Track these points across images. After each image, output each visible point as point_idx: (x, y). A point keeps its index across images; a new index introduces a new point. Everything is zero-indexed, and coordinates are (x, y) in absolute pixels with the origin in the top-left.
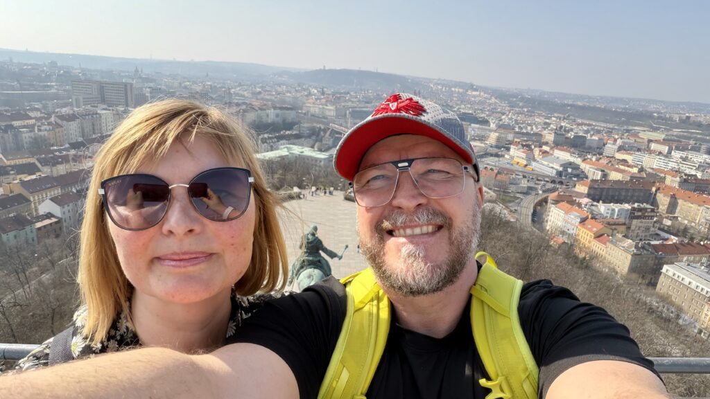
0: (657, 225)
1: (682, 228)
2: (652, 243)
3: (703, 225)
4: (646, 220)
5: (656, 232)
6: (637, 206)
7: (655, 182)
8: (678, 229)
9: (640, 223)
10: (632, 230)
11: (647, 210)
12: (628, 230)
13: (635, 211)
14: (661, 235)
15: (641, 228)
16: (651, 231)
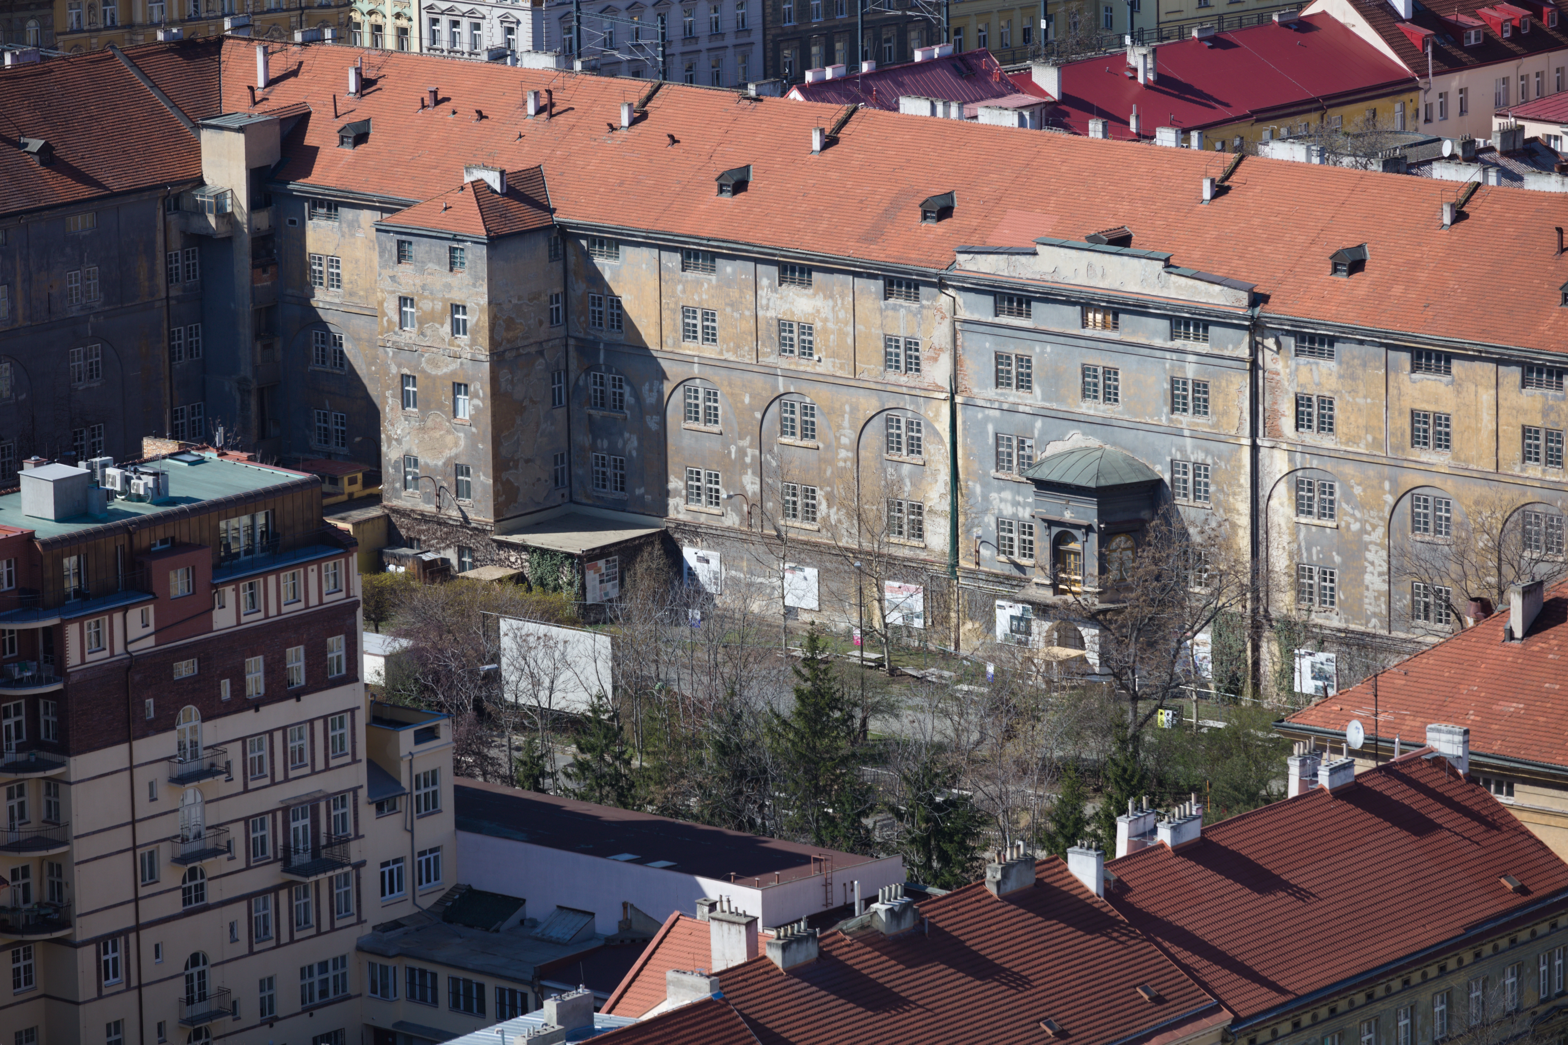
0: (426, 757)
1: (773, 696)
3: (1022, 583)
4: (256, 705)
5: (449, 878)
6: (61, 517)
7: (214, 46)
8: (723, 749)
9: (181, 780)
10: (104, 942)
11: (220, 542)
12: (37, 960)
13: (48, 610)
14: (519, 902)
15: (211, 866)
16: (371, 878)
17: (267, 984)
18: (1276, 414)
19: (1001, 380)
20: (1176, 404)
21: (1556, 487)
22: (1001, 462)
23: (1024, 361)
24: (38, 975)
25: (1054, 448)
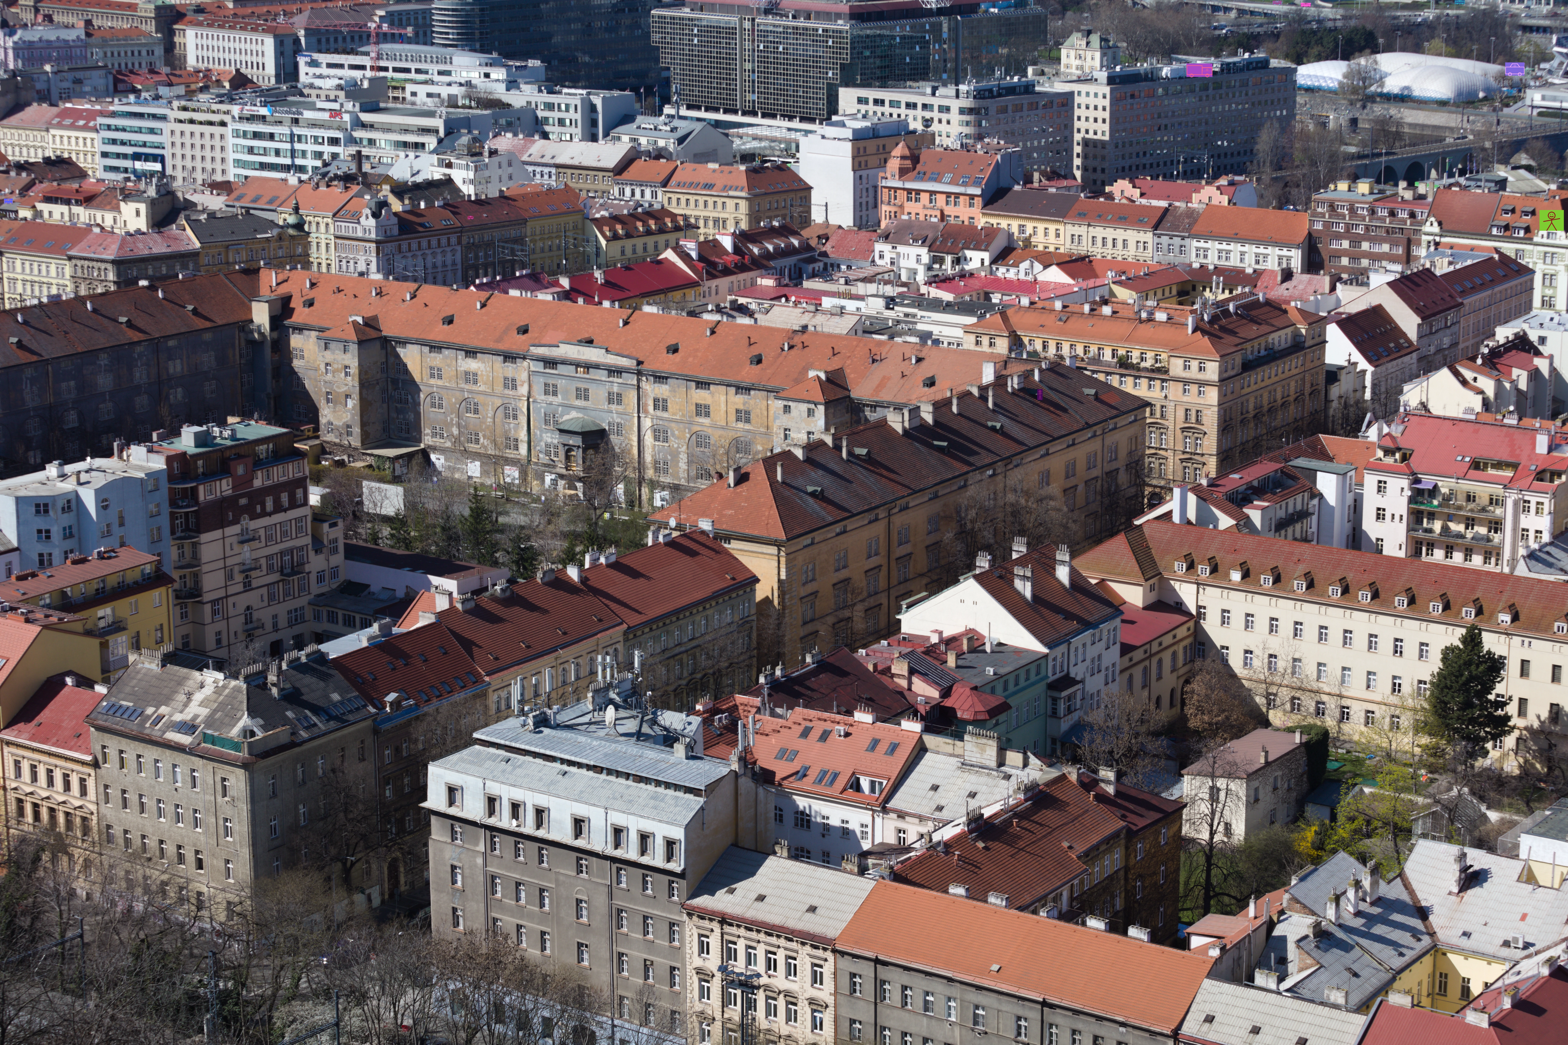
0: (333, 533)
1: (462, 509)
2: (334, 649)
3: (554, 467)
4: (270, 514)
5: (342, 577)
6: (197, 446)
7: (257, 271)
8: (444, 529)
9: (242, 542)
10: (214, 602)
11: (256, 455)
12: (189, 609)
13: (192, 480)
14: (368, 586)
15: (254, 574)
16: (313, 578)
17: (275, 617)
18: (646, 405)
19: (546, 393)
20: (610, 401)
21: (748, 431)
22: (546, 422)
23: (555, 386)
24: (190, 615)
25: (566, 418)
